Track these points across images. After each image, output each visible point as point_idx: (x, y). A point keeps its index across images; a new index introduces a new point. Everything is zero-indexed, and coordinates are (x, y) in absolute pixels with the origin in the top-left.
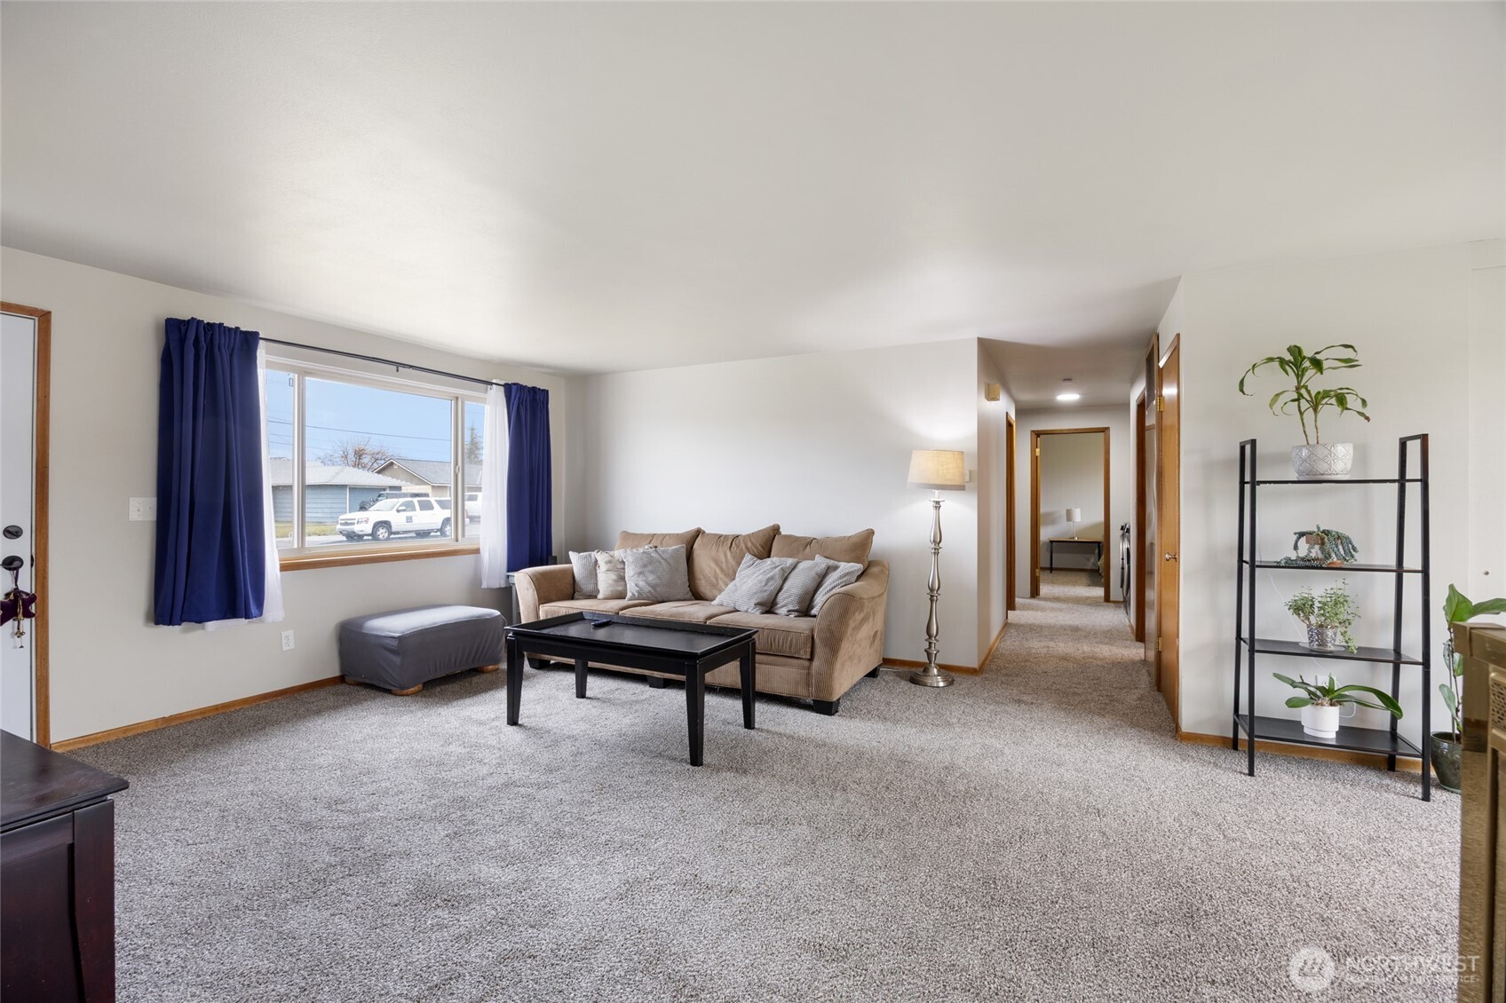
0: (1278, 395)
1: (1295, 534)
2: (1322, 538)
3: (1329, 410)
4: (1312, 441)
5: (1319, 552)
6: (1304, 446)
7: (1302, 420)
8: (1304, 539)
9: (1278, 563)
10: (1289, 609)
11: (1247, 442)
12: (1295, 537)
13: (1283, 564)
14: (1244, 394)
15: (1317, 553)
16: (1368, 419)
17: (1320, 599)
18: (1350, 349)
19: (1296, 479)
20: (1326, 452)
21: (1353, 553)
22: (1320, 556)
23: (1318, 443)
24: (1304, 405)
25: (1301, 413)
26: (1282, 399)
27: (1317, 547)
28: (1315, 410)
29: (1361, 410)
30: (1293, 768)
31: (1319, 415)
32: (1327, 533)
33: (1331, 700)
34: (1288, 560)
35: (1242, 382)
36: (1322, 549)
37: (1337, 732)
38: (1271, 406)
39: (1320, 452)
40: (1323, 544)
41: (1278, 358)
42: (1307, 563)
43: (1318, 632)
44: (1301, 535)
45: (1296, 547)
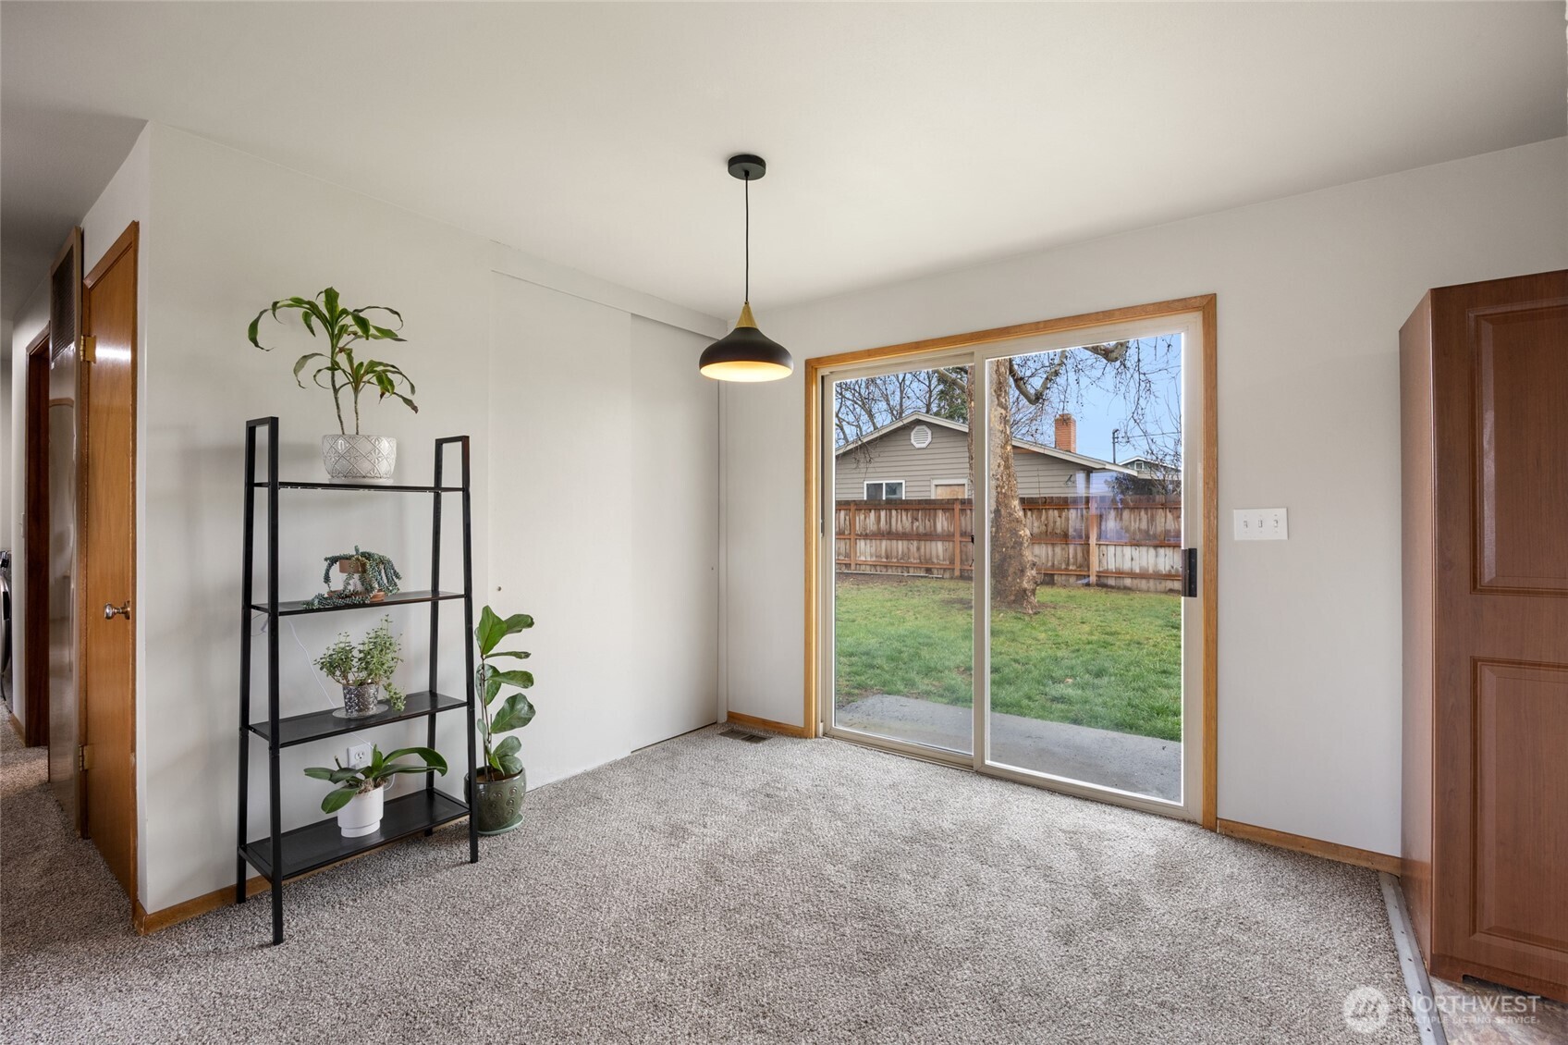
0: (305, 358)
1: (326, 559)
2: (361, 563)
3: (371, 390)
4: (350, 430)
5: (359, 583)
6: (339, 436)
7: (336, 399)
8: (336, 567)
9: (307, 603)
10: (321, 669)
11: (261, 422)
12: (326, 564)
13: (316, 605)
14: (257, 345)
15: (355, 585)
16: (415, 409)
17: (361, 647)
18: (396, 316)
19: (326, 482)
20: (369, 447)
21: (396, 580)
22: (360, 588)
23: (357, 434)
24: (341, 378)
25: (336, 391)
26: (312, 365)
27: (356, 576)
28: (356, 390)
29: (409, 396)
30: (328, 892)
31: (360, 395)
32: (368, 556)
33: (375, 780)
34: (321, 598)
35: (253, 328)
36: (363, 580)
37: (381, 821)
38: (296, 371)
39: (364, 446)
40: (364, 571)
41: (309, 303)
42: (348, 601)
43: (356, 694)
44: (333, 560)
45: (327, 579)
